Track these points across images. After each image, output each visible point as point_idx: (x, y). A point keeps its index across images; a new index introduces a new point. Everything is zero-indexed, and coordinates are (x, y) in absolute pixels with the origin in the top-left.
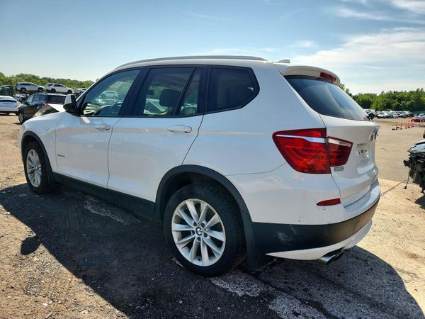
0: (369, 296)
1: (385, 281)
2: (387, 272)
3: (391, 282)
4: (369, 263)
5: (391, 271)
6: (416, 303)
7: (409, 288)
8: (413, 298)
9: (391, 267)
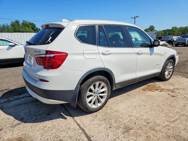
0: (22, 106)
1: (22, 114)
2: (24, 118)
3: (19, 115)
4: (34, 116)
5: (23, 120)
6: (7, 114)
7: (12, 118)
8: (9, 115)
9: (25, 122)
